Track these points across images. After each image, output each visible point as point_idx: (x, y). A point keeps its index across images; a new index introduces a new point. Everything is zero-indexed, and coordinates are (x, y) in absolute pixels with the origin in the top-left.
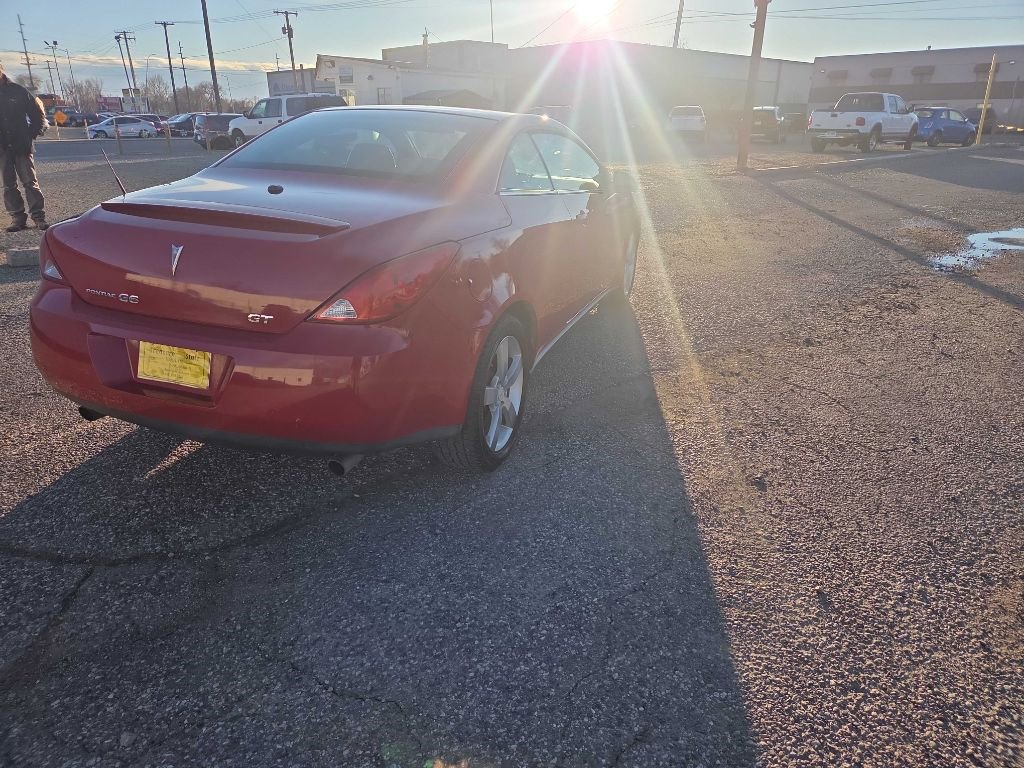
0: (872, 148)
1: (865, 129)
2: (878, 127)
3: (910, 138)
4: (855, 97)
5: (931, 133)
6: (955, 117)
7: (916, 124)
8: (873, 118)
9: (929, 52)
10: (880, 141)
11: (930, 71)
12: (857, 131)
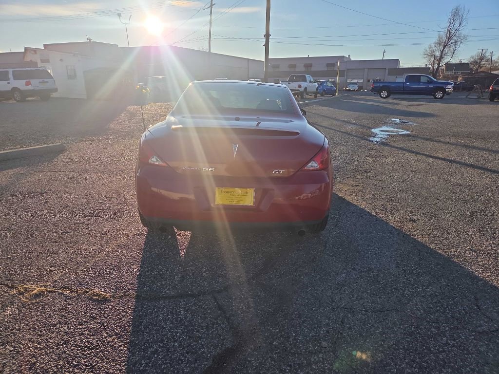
0: (304, 97)
1: (302, 89)
2: (306, 88)
3: (316, 93)
4: (294, 76)
5: (322, 91)
6: (329, 84)
7: (317, 87)
8: (304, 84)
9: (308, 58)
10: (307, 94)
11: (311, 65)
12: (298, 90)
